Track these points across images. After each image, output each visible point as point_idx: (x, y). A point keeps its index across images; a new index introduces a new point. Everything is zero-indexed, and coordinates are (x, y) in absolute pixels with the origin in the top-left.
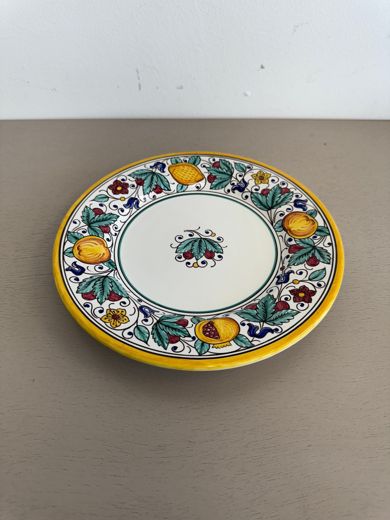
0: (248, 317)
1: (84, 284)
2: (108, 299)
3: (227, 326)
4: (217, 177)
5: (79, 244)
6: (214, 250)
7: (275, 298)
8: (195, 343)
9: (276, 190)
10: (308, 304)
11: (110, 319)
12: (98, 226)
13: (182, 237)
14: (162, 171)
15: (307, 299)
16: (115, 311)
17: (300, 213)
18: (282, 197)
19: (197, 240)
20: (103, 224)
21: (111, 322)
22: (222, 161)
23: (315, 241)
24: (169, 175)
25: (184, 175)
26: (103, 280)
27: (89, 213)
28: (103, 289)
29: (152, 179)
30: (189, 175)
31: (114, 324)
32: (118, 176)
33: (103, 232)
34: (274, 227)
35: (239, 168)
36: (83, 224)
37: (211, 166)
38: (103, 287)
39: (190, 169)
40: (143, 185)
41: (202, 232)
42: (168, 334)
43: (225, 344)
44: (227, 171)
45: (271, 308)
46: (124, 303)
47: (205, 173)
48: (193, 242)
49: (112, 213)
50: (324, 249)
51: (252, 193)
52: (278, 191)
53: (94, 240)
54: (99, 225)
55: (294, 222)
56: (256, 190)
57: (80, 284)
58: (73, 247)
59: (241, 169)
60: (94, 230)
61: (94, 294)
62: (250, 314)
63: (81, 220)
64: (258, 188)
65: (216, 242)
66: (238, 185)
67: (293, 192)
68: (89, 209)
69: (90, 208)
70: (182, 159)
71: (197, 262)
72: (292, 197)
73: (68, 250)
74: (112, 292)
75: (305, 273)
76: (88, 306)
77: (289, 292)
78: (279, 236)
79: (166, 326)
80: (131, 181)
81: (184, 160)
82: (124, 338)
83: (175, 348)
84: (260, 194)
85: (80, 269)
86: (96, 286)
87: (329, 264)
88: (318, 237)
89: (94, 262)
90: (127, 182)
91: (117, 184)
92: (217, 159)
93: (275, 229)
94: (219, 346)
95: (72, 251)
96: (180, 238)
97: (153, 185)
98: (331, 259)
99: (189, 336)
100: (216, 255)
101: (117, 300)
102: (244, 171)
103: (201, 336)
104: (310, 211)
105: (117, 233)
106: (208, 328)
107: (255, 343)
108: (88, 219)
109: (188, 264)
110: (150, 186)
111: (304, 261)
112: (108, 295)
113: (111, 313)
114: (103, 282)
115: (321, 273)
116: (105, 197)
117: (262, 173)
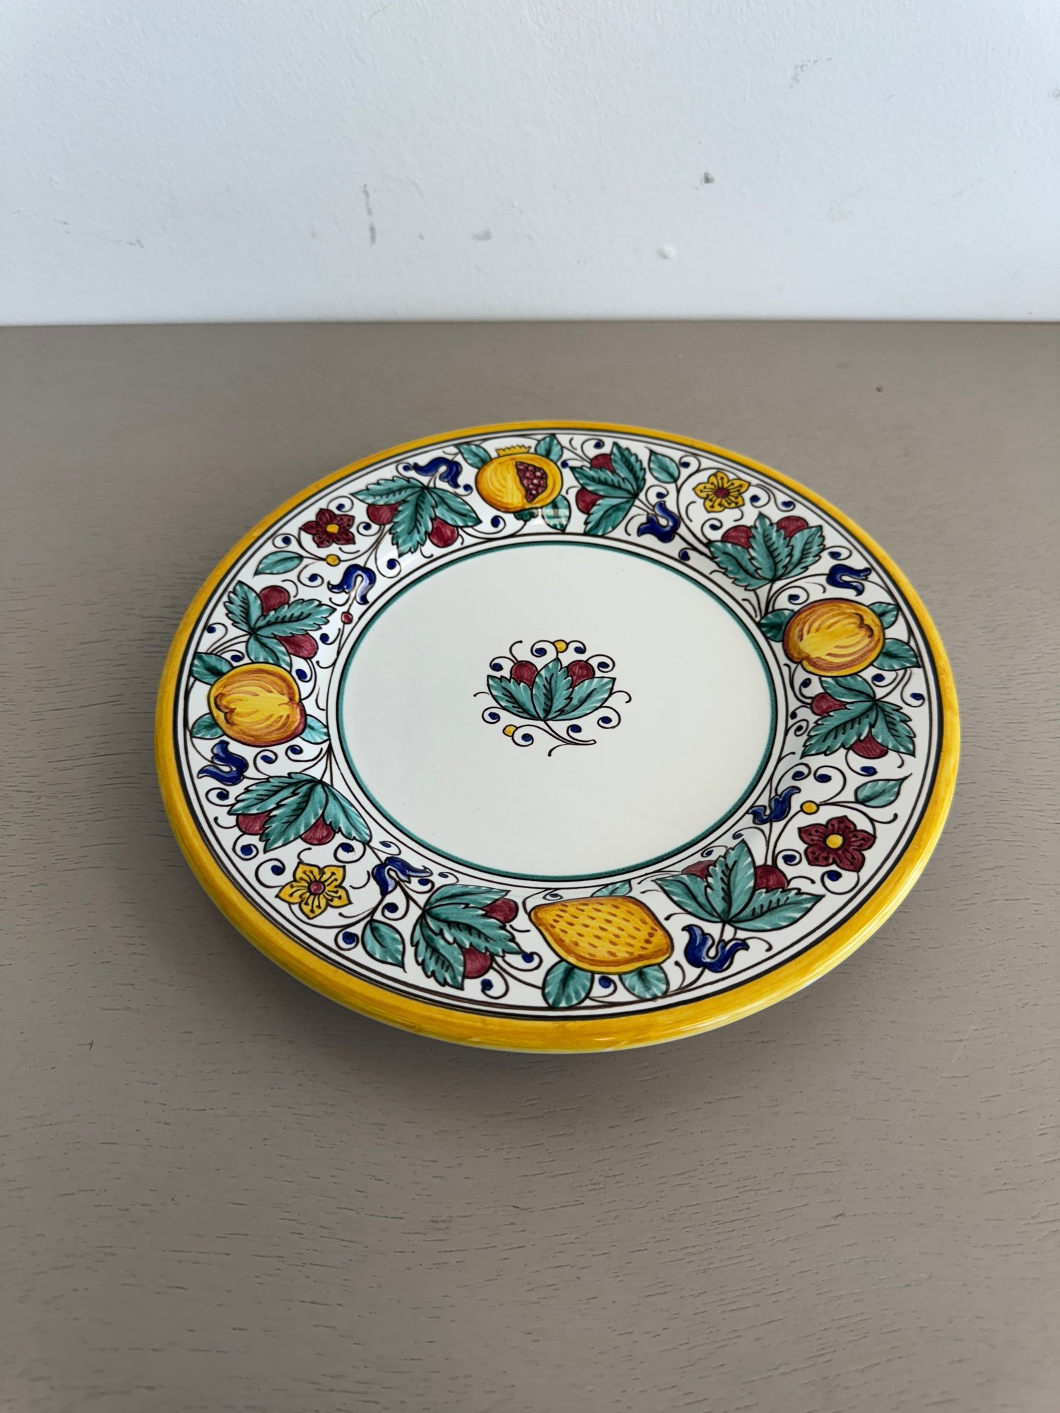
0: (455, 503)
1: (815, 549)
2: (749, 528)
3: (500, 488)
4: (482, 912)
5: (872, 645)
6: (512, 686)
7: (390, 533)
8: (561, 456)
9: (283, 833)
10: (328, 506)
11: (732, 487)
12: (848, 706)
13: (601, 723)
14: (698, 932)
15: (326, 517)
16: (726, 504)
17: (239, 739)
18: (271, 804)
19: (558, 713)
20: (837, 718)
21: (729, 481)
22: (454, 978)
23: (242, 647)
24: (667, 918)
25: (609, 921)
26: (776, 570)
27: (893, 736)
28: (768, 548)
29: (728, 897)
30: (588, 922)
31: (722, 478)
32: (857, 889)
33: (828, 694)
34: (329, 739)
35: (388, 942)
36: (894, 699)
37: (499, 960)
38: (771, 553)
39: (584, 949)
40: (756, 868)
41: (543, 740)
42: (613, 472)
43: (508, 452)
44: (441, 933)
45: (405, 513)
46: (714, 527)
47: (528, 931)
48: (567, 708)
49: (826, 755)
50: (232, 622)
51: (366, 844)
52: (276, 827)
53: (843, 665)
54: (849, 709)
55: (271, 716)
56: (348, 848)
57: (822, 547)
58: (884, 629)
59: (381, 936)
60: (856, 693)
61: (782, 531)
62: (451, 509)
63: (906, 710)
64: (342, 855)
65: (504, 708)
66: (409, 876)
67: (229, 813)
68: (902, 750)
69: (898, 752)
70: (622, 995)
71: (558, 652)
72: (239, 798)
73: (893, 619)
74: (747, 546)
75: (305, 577)
76: (786, 504)
77: (357, 540)
78: (323, 710)
79: (620, 488)
80: (804, 875)
81: (612, 988)
82: (695, 455)
83: (599, 445)
84: (340, 830)
85: (841, 581)
86: (786, 551)
87: (240, 583)
88: (228, 656)
89: (813, 607)
90: (816, 872)
91: (849, 856)
92: (472, 989)
93: (328, 734)
94: (518, 450)
95: (882, 618)
96: (606, 720)
97: (720, 875)
98: (230, 592)
99: (573, 469)
100: (506, 673)
101: (730, 531)
102: (372, 924)
103: (550, 469)
104: (208, 737)
105: (791, 722)
106: (538, 486)
107: (453, 450)
108: (888, 719)
109: (580, 648)
110: (729, 871)
111: (293, 605)
112: (754, 537)
113: (733, 499)
114: (776, 564)
115: (268, 567)
116: (869, 799)
117: (307, 909)
